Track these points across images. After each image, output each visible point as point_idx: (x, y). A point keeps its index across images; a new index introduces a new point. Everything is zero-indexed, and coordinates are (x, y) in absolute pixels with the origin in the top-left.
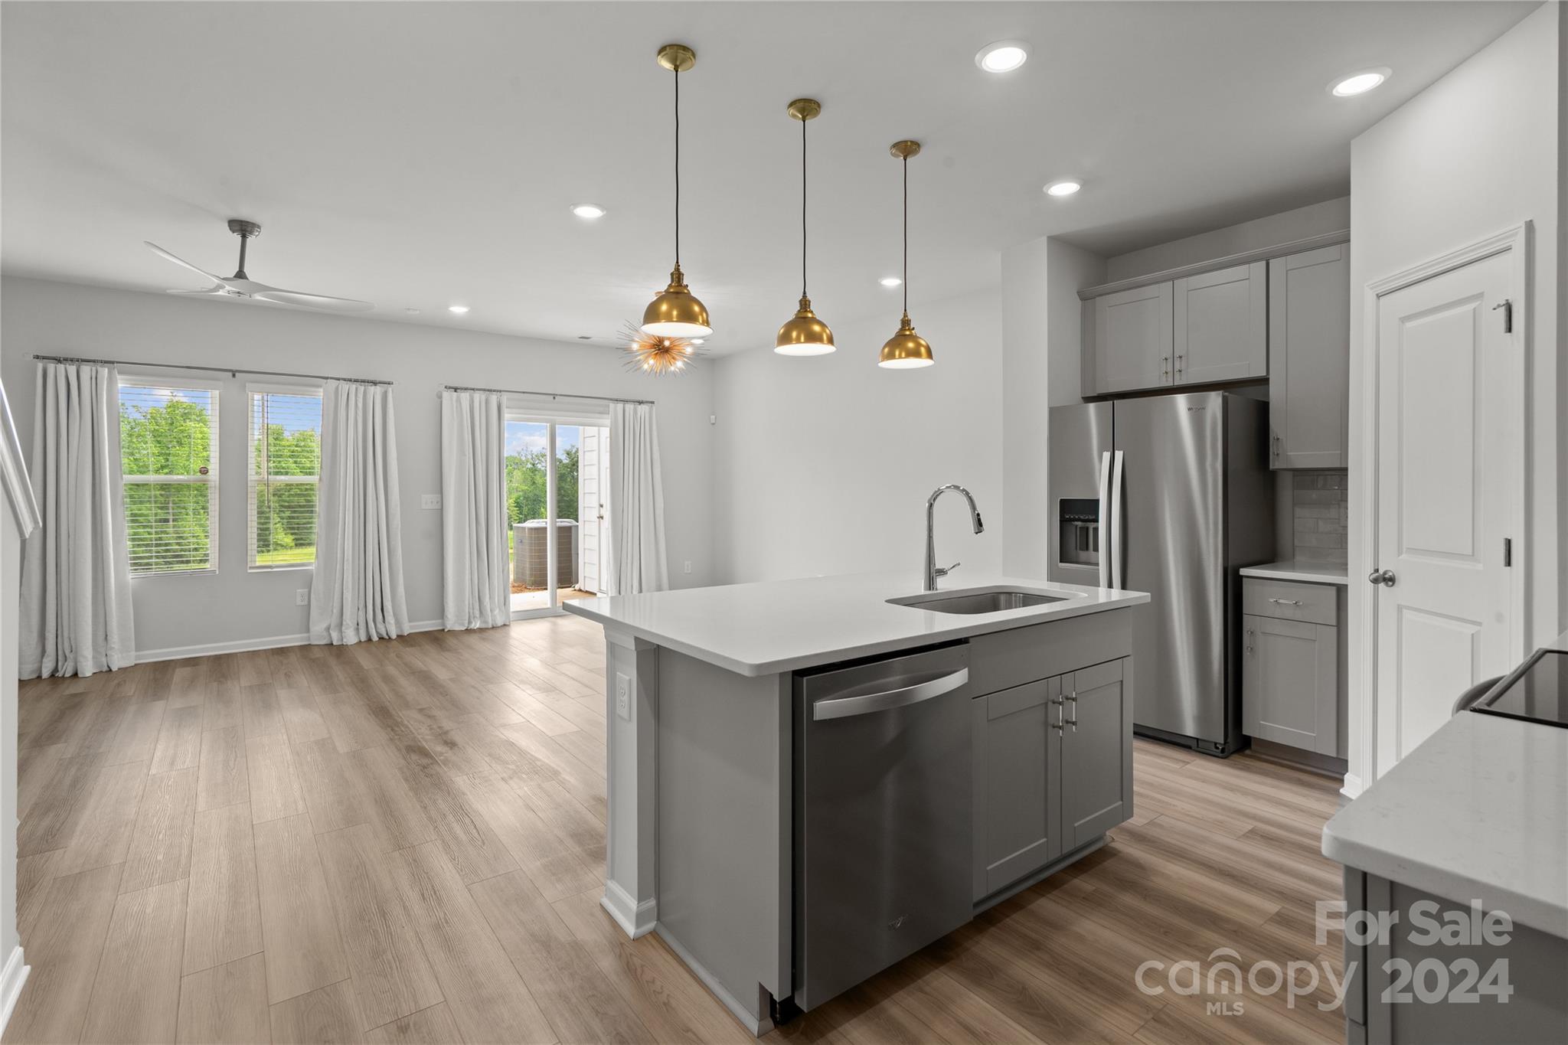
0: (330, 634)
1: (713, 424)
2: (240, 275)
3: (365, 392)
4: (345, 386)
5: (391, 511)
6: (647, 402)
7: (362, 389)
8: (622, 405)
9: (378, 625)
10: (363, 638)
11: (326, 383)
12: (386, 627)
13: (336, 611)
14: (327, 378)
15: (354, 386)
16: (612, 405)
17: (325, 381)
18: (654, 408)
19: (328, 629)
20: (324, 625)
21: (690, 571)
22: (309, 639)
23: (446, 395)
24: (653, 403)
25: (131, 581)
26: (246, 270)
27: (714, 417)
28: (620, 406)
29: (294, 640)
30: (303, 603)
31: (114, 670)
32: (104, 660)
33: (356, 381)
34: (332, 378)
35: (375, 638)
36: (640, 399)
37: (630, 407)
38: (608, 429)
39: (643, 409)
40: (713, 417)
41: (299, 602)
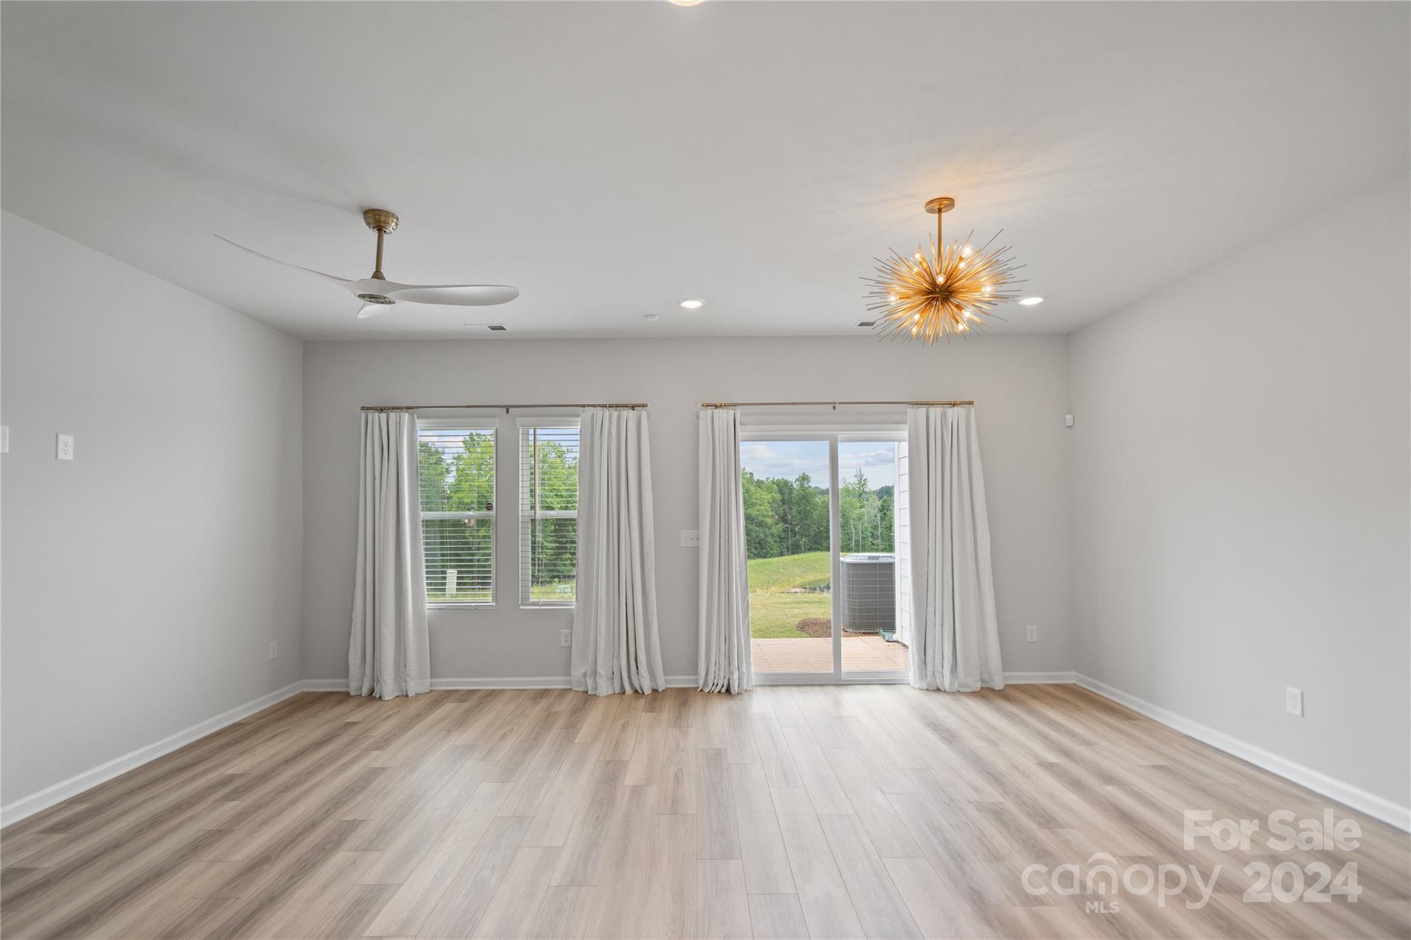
0: (586, 682)
1: (1070, 427)
2: (378, 275)
3: (619, 417)
4: (599, 411)
5: (646, 550)
6: (962, 403)
7: (615, 413)
8: (925, 409)
9: (632, 676)
10: (617, 690)
11: (584, 411)
12: (639, 680)
13: (591, 657)
14: (583, 406)
15: (607, 412)
16: (911, 411)
17: (583, 409)
18: (973, 409)
19: (585, 675)
20: (582, 671)
21: (1035, 639)
22: (570, 682)
23: (702, 413)
24: (971, 403)
25: (427, 611)
26: (384, 270)
27: (1071, 417)
28: (922, 411)
29: (556, 682)
30: (566, 645)
31: (410, 696)
32: (404, 684)
33: (611, 406)
34: (588, 406)
35: (629, 691)
36: (952, 400)
37: (935, 412)
38: (907, 443)
39: (953, 413)
40: (1069, 417)
41: (564, 644)
